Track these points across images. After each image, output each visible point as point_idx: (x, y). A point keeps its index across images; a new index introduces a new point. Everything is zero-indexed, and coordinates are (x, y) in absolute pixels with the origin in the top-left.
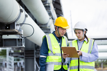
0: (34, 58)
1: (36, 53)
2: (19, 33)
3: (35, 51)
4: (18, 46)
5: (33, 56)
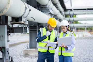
0: (36, 32)
1: (38, 28)
2: (25, 23)
3: (37, 27)
4: (24, 32)
5: (36, 30)
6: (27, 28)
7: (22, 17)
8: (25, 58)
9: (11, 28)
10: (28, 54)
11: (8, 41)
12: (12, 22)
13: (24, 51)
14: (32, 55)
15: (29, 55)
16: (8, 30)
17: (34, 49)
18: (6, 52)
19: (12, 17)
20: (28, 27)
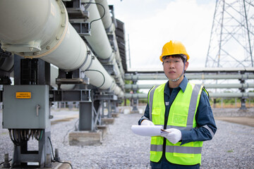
4: (83, 100)
6: (88, 91)
7: (80, 70)
8: (72, 147)
9: (56, 91)
10: (76, 140)
11: (51, 117)
12: (59, 80)
13: (70, 134)
14: (84, 141)
15: (78, 142)
16: (52, 96)
17: (87, 132)
18: (46, 138)
19: (60, 70)
20: (90, 90)
